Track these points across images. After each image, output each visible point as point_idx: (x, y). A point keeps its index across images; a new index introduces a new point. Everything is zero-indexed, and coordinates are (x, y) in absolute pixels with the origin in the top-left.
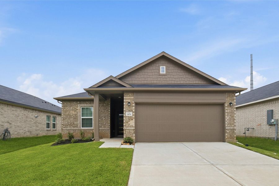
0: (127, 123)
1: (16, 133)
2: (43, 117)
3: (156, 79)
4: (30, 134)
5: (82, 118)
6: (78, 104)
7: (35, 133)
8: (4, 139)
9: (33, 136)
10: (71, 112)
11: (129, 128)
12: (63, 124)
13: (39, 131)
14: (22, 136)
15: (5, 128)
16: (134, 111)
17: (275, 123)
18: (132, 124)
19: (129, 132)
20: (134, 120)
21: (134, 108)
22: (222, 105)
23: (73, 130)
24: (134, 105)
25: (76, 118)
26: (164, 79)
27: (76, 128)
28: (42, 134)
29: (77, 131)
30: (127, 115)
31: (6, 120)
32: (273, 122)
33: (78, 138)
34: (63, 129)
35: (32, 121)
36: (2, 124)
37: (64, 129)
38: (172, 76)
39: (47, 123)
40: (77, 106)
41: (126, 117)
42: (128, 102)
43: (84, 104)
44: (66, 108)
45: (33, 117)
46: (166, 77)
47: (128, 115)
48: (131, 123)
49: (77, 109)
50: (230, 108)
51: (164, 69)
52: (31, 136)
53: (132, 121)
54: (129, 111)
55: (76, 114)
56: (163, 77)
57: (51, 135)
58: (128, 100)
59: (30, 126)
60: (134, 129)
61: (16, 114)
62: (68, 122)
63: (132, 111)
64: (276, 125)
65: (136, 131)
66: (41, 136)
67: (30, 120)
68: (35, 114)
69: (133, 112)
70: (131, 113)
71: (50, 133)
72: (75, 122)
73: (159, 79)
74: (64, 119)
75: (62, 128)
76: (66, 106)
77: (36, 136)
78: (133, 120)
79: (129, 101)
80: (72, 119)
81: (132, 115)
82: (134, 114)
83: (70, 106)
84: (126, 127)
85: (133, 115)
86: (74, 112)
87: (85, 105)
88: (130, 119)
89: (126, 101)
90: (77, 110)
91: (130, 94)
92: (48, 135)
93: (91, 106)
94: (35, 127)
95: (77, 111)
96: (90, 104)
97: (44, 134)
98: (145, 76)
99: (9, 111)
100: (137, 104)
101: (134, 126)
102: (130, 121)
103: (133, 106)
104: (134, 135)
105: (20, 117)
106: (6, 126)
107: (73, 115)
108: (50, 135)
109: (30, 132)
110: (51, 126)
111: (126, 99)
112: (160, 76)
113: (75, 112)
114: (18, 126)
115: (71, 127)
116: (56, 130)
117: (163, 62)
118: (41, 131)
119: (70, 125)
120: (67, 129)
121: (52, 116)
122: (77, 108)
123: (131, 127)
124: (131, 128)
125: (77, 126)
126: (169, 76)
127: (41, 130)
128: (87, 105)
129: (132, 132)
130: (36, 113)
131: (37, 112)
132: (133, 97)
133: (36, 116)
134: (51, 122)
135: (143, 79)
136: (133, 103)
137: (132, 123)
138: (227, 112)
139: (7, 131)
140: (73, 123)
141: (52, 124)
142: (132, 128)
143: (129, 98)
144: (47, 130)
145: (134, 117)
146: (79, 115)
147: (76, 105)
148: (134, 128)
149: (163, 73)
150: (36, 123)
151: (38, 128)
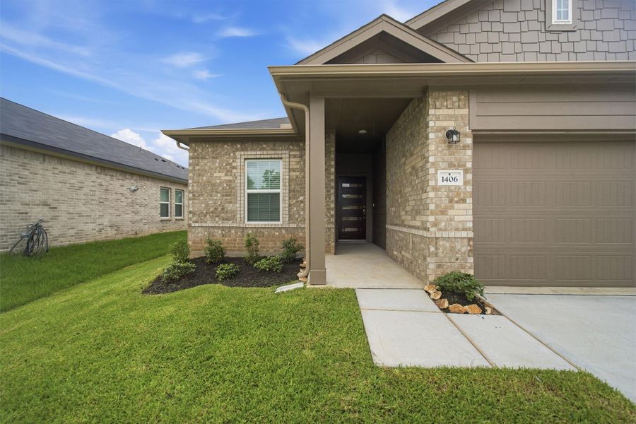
0: (443, 212)
1: (72, 232)
2: (151, 193)
3: (536, 47)
4: (115, 232)
5: (249, 194)
6: (237, 150)
7: (129, 229)
8: (28, 253)
9: (124, 236)
10: (215, 175)
11: (452, 234)
12: (191, 209)
13: (142, 225)
14: (91, 240)
15: (33, 221)
16: (469, 165)
18: (462, 218)
19: (452, 249)
20: (469, 200)
21: (469, 152)
23: (222, 229)
24: (469, 141)
25: (230, 193)
26: (567, 47)
27: (230, 224)
28: (148, 230)
29: (233, 231)
30: (440, 183)
31: (39, 196)
33: (236, 252)
34: (193, 225)
35: (123, 199)
36: (23, 209)
37: (197, 225)
38: (597, 36)
39: (161, 204)
40: (235, 158)
41: (435, 189)
42: (444, 128)
43: (254, 150)
44: (202, 162)
45: (124, 190)
46: (572, 37)
47: (445, 183)
48: (461, 212)
49: (234, 164)
52: (119, 237)
53: (462, 206)
54: (451, 166)
55: (230, 181)
56: (563, 37)
57: (172, 231)
58: (445, 124)
59: (118, 213)
60: (470, 239)
61: (72, 181)
62: (207, 205)
63: (460, 165)
65: (478, 248)
66: (146, 234)
67: (115, 196)
68: (130, 183)
69: (466, 171)
70: (459, 174)
71: (171, 228)
72: (226, 205)
73: (545, 47)
74: (194, 195)
75: (191, 222)
76: (202, 158)
77: (133, 236)
78: (464, 201)
79: (451, 125)
80: (219, 195)
81: (460, 183)
82: (470, 176)
83: (213, 157)
84: (440, 230)
85: (465, 183)
86: (226, 175)
87: (258, 153)
88: (455, 198)
89: (439, 124)
90: (234, 168)
91: (455, 99)
92: (164, 231)
93: (276, 156)
94: (129, 216)
95: (234, 171)
96: (274, 150)
97: (155, 231)
98: (493, 38)
99: (49, 173)
100: (482, 139)
101: (470, 225)
102: (456, 206)
103: (465, 147)
104: (471, 260)
105: (86, 190)
106: (37, 214)
107: (221, 184)
108: (168, 231)
109: (118, 228)
110: (172, 210)
111: (438, 118)
112: (550, 36)
113: (229, 174)
114: (80, 215)
115: (217, 219)
116: (183, 220)
118: (145, 224)
119: (212, 212)
120: (204, 225)
121: (174, 188)
122: (233, 162)
123: (457, 230)
124: (458, 234)
125: (233, 218)
126: (586, 35)
127: (146, 221)
128: (265, 152)
129: (463, 250)
130: (132, 181)
131: (135, 178)
132: (465, 111)
133: (133, 188)
134: (173, 203)
136: (466, 135)
137: (463, 214)
139: (37, 231)
140: (223, 209)
141: (174, 206)
142: (464, 234)
143: (451, 112)
144: (162, 221)
145: (469, 188)
146: (239, 185)
147: (232, 154)
148: (471, 235)
149: (562, 22)
150: (132, 204)
151: (138, 218)
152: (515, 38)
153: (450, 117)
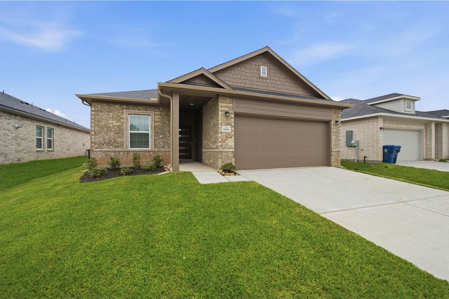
0: (224, 142)
2: (30, 129)
3: (256, 83)
4: (4, 159)
5: (131, 133)
6: (124, 109)
7: (13, 157)
9: (10, 162)
10: (110, 122)
11: (227, 150)
13: (23, 154)
16: (233, 124)
17: (355, 144)
18: (231, 144)
19: (227, 156)
20: (233, 137)
21: (233, 120)
22: (327, 123)
23: (115, 152)
24: (233, 116)
25: (119, 131)
26: (266, 84)
27: (120, 149)
28: (27, 158)
29: (121, 153)
30: (223, 131)
32: (353, 144)
33: (124, 165)
34: (95, 150)
35: (9, 134)
37: (97, 150)
38: (274, 82)
39: (37, 139)
40: (122, 113)
41: (221, 133)
42: (224, 110)
43: (134, 110)
45: (10, 127)
46: (268, 81)
47: (224, 131)
49: (122, 117)
50: (336, 127)
51: (265, 70)
52: (7, 163)
53: (230, 139)
54: (227, 124)
55: (120, 126)
56: (265, 81)
57: (45, 159)
58: (225, 109)
59: (6, 144)
60: (233, 152)
62: (104, 139)
63: (230, 124)
64: (357, 147)
65: (236, 154)
66: (27, 161)
68: (14, 122)
69: (232, 127)
70: (229, 127)
71: (44, 157)
72: (117, 139)
73: (259, 84)
74: (95, 133)
75: (93, 148)
76: (101, 111)
77: (16, 162)
78: (231, 138)
79: (227, 109)
80: (112, 133)
81: (230, 131)
82: (233, 129)
83: (108, 112)
84: (223, 148)
85: (232, 131)
86: (117, 122)
87: (137, 111)
88: (228, 136)
89: (223, 109)
90: (122, 118)
91: (228, 100)
92: (39, 159)
93: (147, 114)
94: (14, 147)
95: (122, 120)
96: (146, 110)
97: (33, 159)
98: (243, 77)
100: (237, 115)
101: (233, 147)
102: (229, 139)
103: (232, 118)
104: (234, 160)
107: (114, 127)
108: (42, 159)
109: (6, 156)
110: (45, 143)
111: (222, 107)
112: (261, 80)
113: (119, 122)
115: (111, 147)
116: (53, 151)
117: (264, 61)
118: (25, 153)
119: (108, 143)
120: (103, 150)
121: (46, 127)
122: (121, 115)
123: (229, 148)
124: (229, 150)
125: (122, 146)
126: (271, 81)
127: (25, 151)
128: (141, 111)
129: (231, 156)
130: (16, 121)
131: (18, 118)
132: (231, 105)
133: (17, 126)
134: (45, 138)
135: (240, 81)
136: (232, 114)
137: (231, 142)
138: (333, 132)
140: (115, 141)
141: (46, 141)
142: (231, 150)
143: (226, 105)
144: (37, 151)
145: (233, 133)
146: (125, 128)
147: (120, 111)
148: (234, 150)
149: (264, 76)
150: (15, 138)
151: (20, 148)
152: (250, 79)
153: (227, 107)
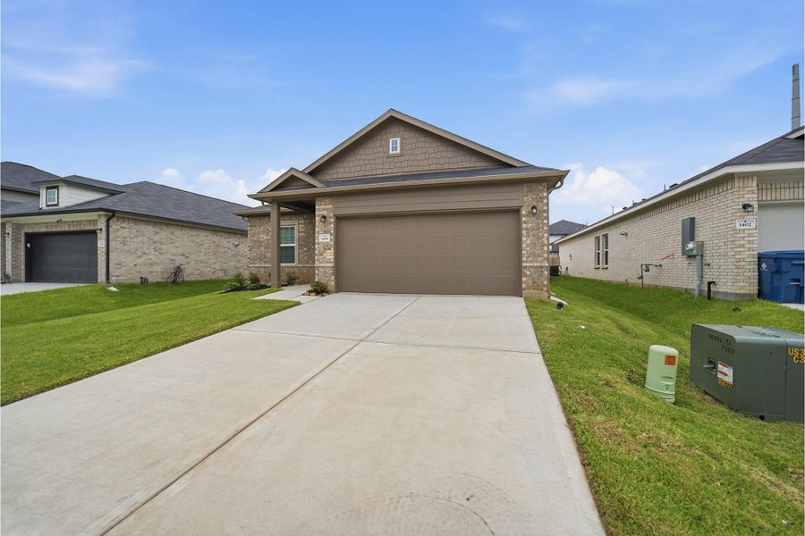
0: (321, 255)
1: (197, 272)
3: (381, 166)
8: (174, 282)
10: (261, 236)
11: (325, 265)
12: (249, 257)
14: (208, 278)
15: (177, 264)
16: (333, 232)
17: (695, 252)
18: (329, 257)
19: (325, 272)
20: (333, 249)
21: (333, 226)
22: (516, 211)
23: (264, 267)
24: (332, 220)
25: (267, 246)
26: (398, 165)
27: (267, 265)
30: (320, 240)
31: (180, 250)
32: (691, 251)
35: (229, 251)
36: (172, 257)
37: (251, 266)
38: (413, 157)
41: (319, 243)
42: (322, 215)
44: (254, 229)
45: (230, 245)
46: (401, 159)
47: (323, 240)
48: (328, 254)
50: (533, 219)
51: (397, 144)
53: (329, 251)
54: (325, 232)
56: (395, 160)
58: (323, 212)
59: (226, 261)
60: (332, 267)
61: (198, 241)
62: (257, 254)
63: (329, 232)
64: (698, 258)
65: (336, 270)
67: (223, 250)
69: (331, 235)
70: (328, 236)
72: (266, 254)
73: (387, 166)
76: (254, 226)
78: (330, 249)
79: (325, 213)
80: (263, 248)
81: (328, 240)
82: (332, 237)
83: (260, 226)
84: (320, 263)
85: (331, 240)
88: (327, 247)
89: (320, 213)
91: (326, 201)
94: (234, 263)
95: (270, 233)
98: (362, 163)
99: (185, 237)
100: (339, 219)
101: (333, 260)
102: (327, 251)
103: (331, 223)
104: (333, 277)
105: (204, 246)
106: (179, 260)
111: (319, 210)
112: (389, 160)
114: (202, 262)
115: (262, 262)
117: (395, 129)
120: (255, 266)
123: (327, 263)
124: (327, 265)
126: (406, 158)
129: (330, 272)
130: (235, 239)
131: (237, 236)
132: (331, 206)
133: (236, 243)
135: (358, 169)
136: (331, 218)
137: (330, 255)
138: (527, 229)
139: (178, 270)
140: (264, 256)
142: (330, 265)
143: (325, 207)
145: (332, 243)
147: (268, 224)
148: (332, 265)
149: (395, 152)
152: (372, 162)
153: (324, 210)
